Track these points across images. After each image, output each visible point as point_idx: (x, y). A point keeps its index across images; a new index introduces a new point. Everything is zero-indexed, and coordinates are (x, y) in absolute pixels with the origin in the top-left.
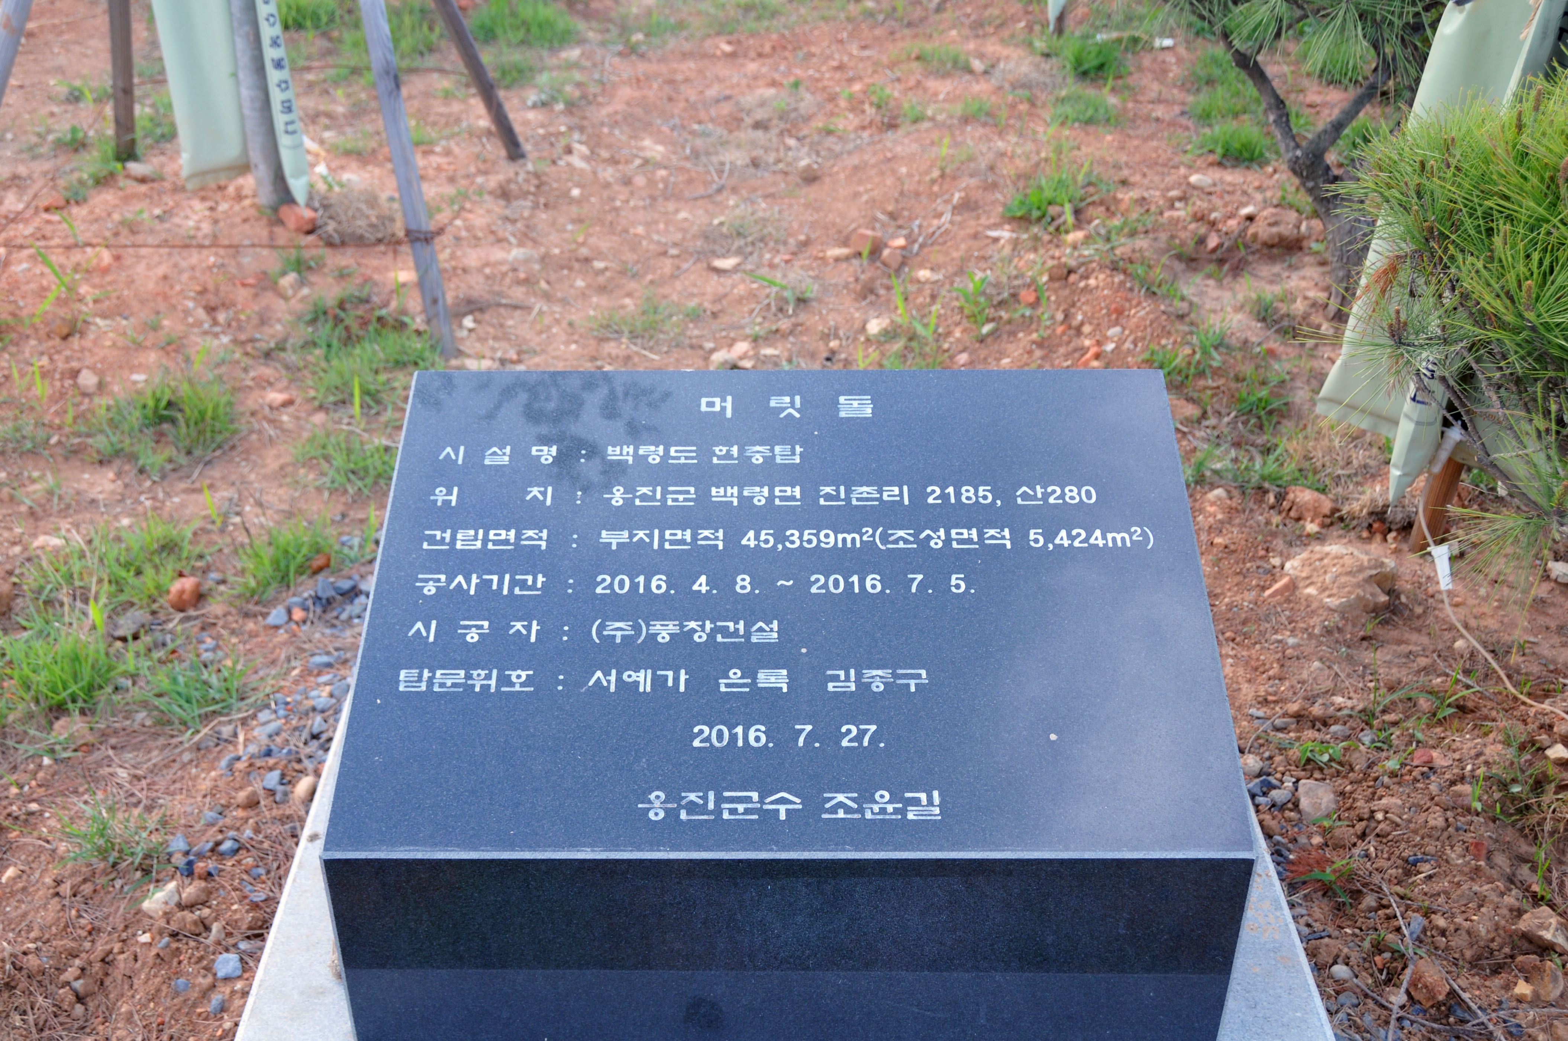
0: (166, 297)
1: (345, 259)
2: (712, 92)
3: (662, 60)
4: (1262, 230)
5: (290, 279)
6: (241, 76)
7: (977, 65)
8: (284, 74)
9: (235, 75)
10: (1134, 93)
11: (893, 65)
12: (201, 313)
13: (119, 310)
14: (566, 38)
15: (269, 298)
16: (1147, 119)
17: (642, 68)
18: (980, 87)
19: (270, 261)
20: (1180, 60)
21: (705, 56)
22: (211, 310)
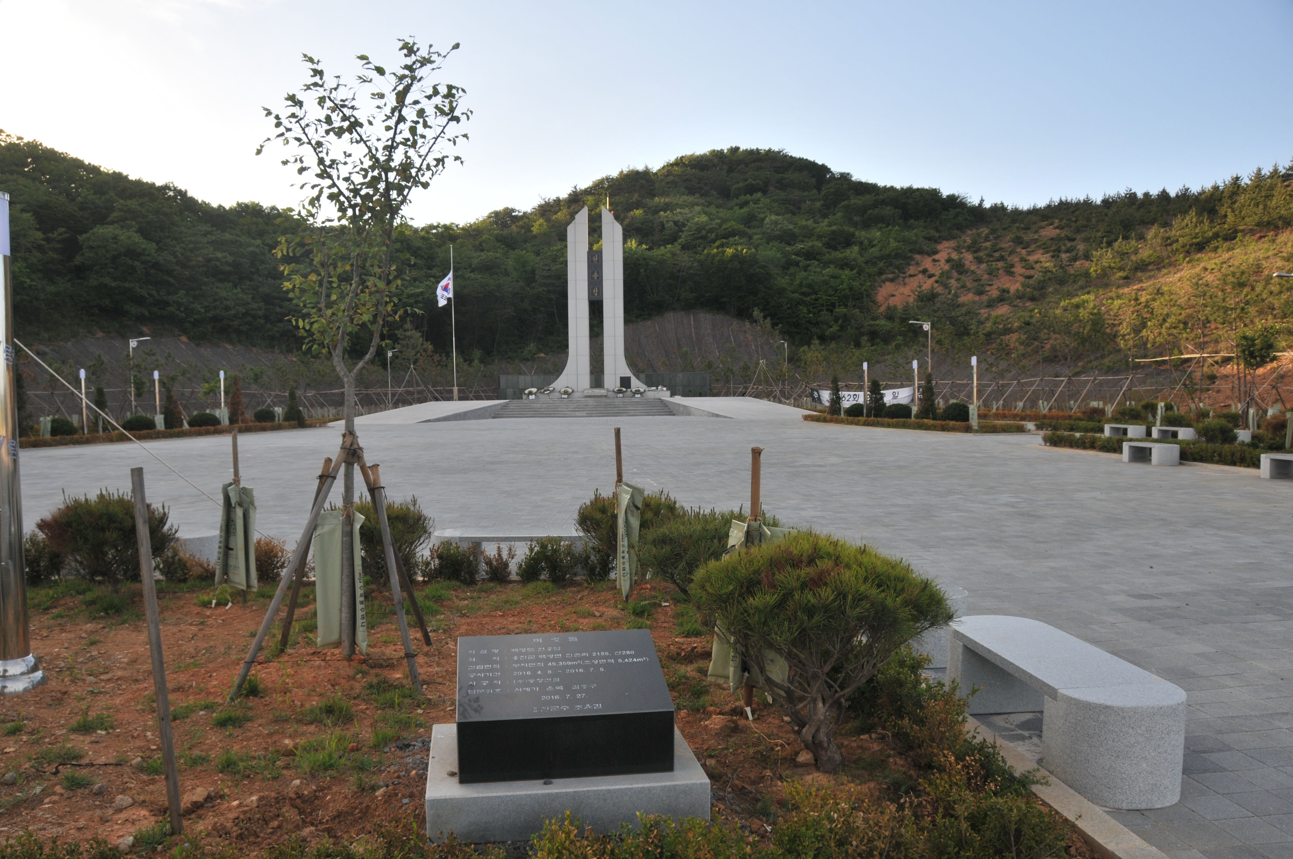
0: (317, 682)
1: (377, 671)
2: (497, 626)
3: (476, 618)
4: (699, 650)
5: (360, 676)
6: (343, 609)
7: (597, 614)
8: (363, 606)
9: (341, 610)
10: (656, 620)
11: (566, 615)
12: (330, 686)
13: (301, 686)
14: (437, 612)
15: (352, 682)
16: (661, 627)
17: (469, 620)
18: (599, 620)
19: (351, 672)
20: (672, 609)
21: (492, 616)
22: (333, 686)
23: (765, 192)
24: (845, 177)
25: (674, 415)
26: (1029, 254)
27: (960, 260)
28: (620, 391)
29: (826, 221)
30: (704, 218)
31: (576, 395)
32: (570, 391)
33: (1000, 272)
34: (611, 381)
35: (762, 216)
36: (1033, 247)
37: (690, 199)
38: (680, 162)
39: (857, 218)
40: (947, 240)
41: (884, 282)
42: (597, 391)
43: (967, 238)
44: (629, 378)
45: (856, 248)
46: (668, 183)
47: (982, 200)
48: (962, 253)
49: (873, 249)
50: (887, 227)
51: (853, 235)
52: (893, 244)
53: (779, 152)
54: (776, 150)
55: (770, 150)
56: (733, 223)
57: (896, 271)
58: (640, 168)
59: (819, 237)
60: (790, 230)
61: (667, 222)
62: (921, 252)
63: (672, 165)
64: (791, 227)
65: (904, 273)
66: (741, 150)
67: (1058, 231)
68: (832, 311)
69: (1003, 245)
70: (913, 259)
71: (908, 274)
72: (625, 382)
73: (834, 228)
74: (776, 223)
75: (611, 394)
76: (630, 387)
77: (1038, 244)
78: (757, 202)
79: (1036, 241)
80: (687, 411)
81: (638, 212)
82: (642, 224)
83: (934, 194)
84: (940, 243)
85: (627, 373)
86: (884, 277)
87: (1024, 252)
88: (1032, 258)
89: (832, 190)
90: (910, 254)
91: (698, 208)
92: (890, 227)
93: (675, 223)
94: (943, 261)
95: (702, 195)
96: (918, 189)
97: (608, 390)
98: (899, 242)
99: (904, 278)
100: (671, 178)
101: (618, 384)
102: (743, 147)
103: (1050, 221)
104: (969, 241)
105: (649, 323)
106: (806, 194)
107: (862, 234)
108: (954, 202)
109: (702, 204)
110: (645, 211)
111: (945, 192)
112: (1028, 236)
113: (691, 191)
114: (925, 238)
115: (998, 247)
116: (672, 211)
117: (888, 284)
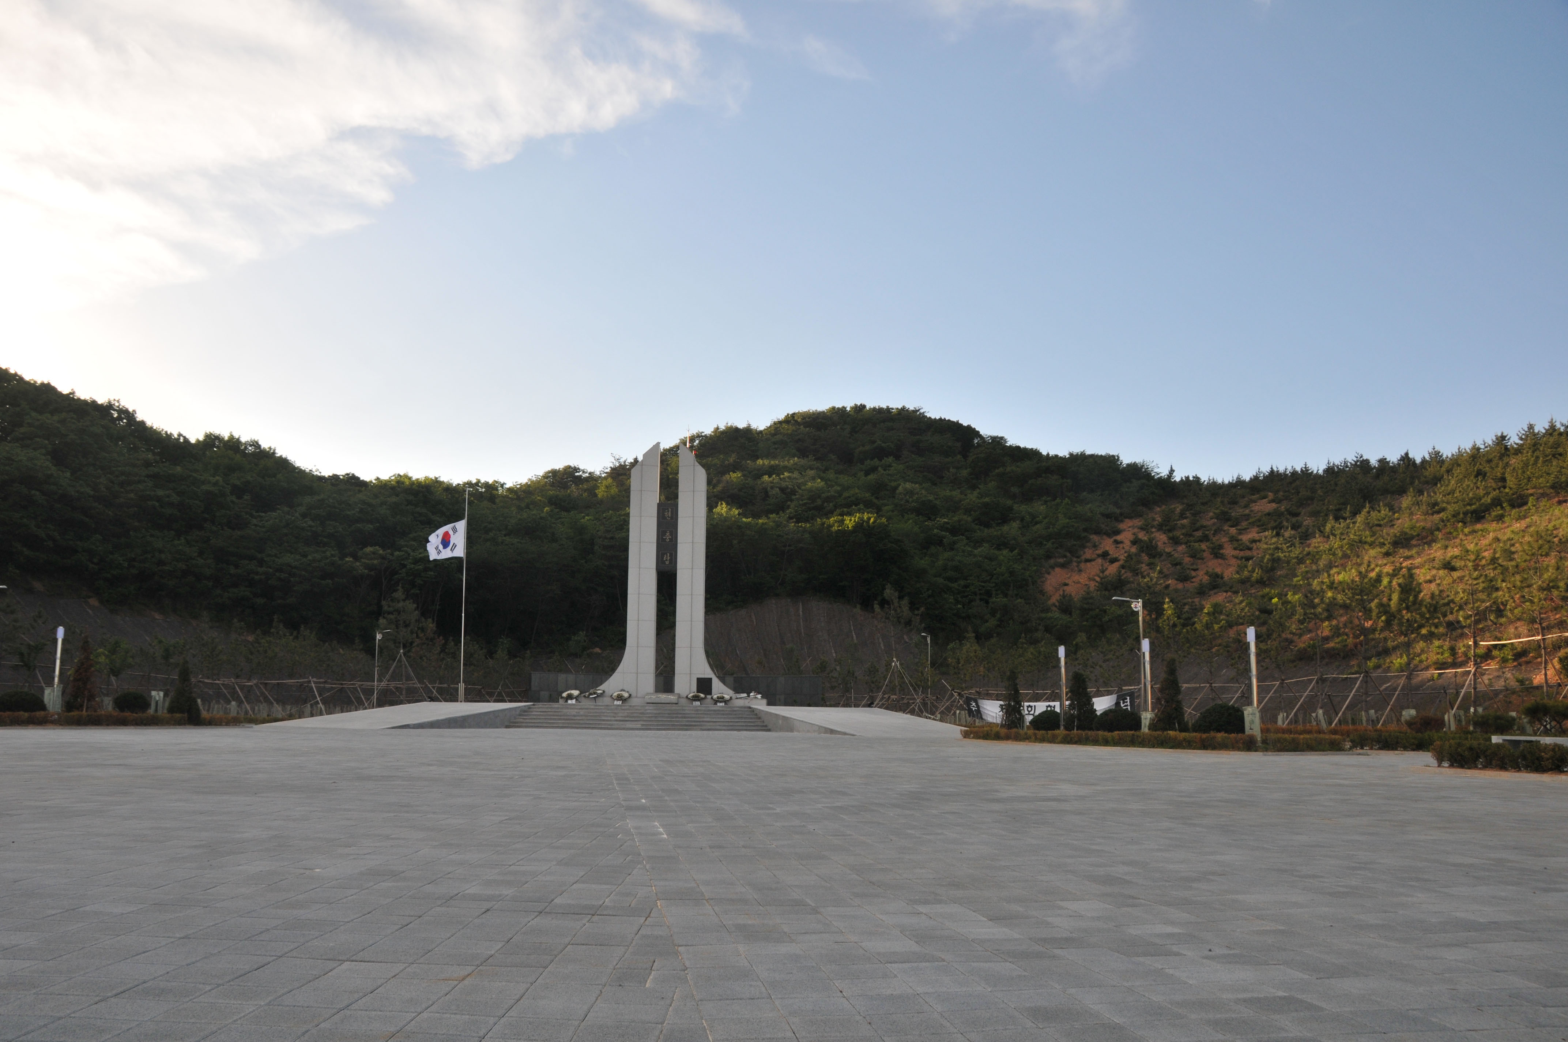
23: (897, 457)
24: (998, 442)
25: (769, 730)
26: (1241, 532)
27: (1151, 540)
28: (696, 698)
29: (976, 493)
30: (819, 483)
31: (634, 702)
32: (626, 695)
33: (1205, 554)
34: (684, 684)
35: (893, 484)
36: (1244, 524)
37: (803, 462)
38: (791, 419)
39: (1015, 490)
40: (1131, 518)
41: (1053, 567)
42: (664, 697)
43: (1157, 515)
44: (710, 680)
45: (1015, 525)
46: (774, 443)
47: (1172, 471)
48: (1152, 533)
49: (1038, 526)
50: (1054, 500)
51: (1011, 509)
52: (1063, 521)
53: (915, 411)
54: (912, 408)
55: (903, 409)
56: (857, 491)
57: (1068, 554)
58: (741, 425)
59: (968, 511)
60: (930, 501)
61: (772, 488)
62: (1098, 532)
63: (780, 422)
64: (931, 498)
65: (1078, 557)
66: (868, 408)
67: (1274, 505)
68: (987, 602)
69: (1205, 523)
70: (1089, 540)
71: (1083, 558)
72: (704, 685)
73: (987, 500)
74: (911, 493)
75: (683, 701)
76: (710, 693)
77: (1251, 520)
78: (887, 467)
79: (1247, 517)
80: (788, 725)
81: (735, 476)
82: (740, 490)
83: (1111, 461)
84: (1122, 521)
85: (707, 672)
86: (1052, 561)
87: (1233, 531)
88: (1245, 538)
89: (982, 455)
90: (1084, 534)
91: (811, 473)
92: (1058, 500)
93: (783, 490)
94: (1127, 543)
95: (817, 459)
96: (1092, 456)
97: (679, 696)
98: (1070, 518)
99: (1079, 562)
100: (778, 437)
101: (694, 687)
102: (869, 405)
103: (1262, 493)
104: (1159, 519)
105: (743, 612)
106: (950, 459)
107: (1022, 509)
108: (1137, 472)
109: (817, 468)
110: (744, 475)
111: (1126, 459)
112: (1237, 512)
113: (803, 453)
114: (1103, 515)
115: (1198, 524)
116: (778, 475)
117: (1057, 570)
